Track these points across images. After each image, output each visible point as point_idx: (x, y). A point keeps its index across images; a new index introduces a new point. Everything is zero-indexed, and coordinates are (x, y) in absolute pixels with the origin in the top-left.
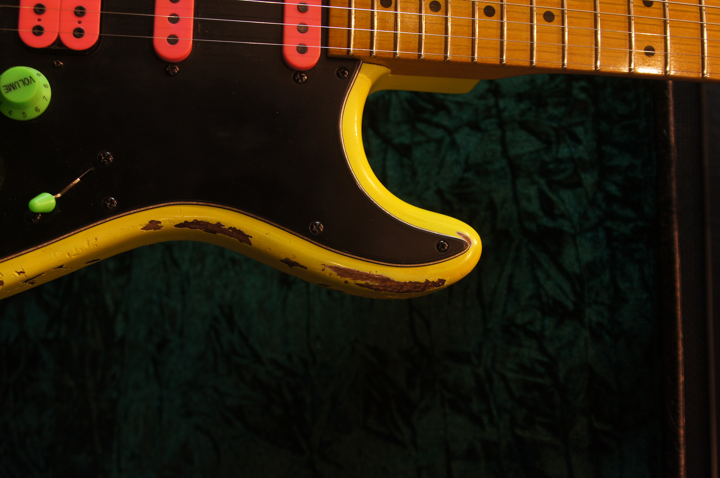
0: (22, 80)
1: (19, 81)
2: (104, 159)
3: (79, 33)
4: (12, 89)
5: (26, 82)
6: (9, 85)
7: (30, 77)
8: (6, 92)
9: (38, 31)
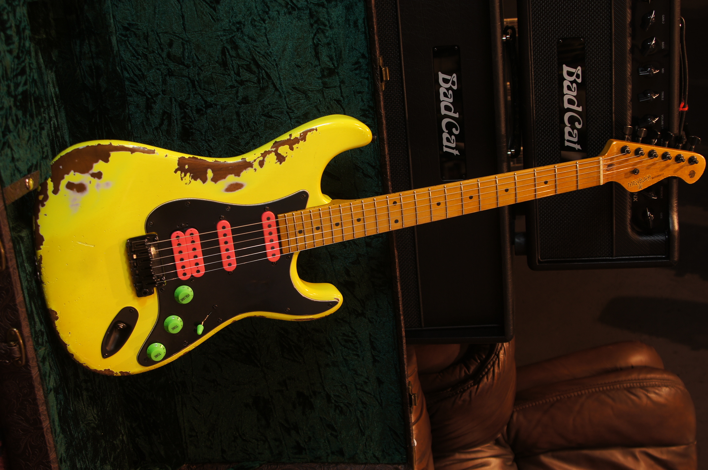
1: (184, 296)
3: (198, 271)
7: (187, 294)
8: (182, 301)
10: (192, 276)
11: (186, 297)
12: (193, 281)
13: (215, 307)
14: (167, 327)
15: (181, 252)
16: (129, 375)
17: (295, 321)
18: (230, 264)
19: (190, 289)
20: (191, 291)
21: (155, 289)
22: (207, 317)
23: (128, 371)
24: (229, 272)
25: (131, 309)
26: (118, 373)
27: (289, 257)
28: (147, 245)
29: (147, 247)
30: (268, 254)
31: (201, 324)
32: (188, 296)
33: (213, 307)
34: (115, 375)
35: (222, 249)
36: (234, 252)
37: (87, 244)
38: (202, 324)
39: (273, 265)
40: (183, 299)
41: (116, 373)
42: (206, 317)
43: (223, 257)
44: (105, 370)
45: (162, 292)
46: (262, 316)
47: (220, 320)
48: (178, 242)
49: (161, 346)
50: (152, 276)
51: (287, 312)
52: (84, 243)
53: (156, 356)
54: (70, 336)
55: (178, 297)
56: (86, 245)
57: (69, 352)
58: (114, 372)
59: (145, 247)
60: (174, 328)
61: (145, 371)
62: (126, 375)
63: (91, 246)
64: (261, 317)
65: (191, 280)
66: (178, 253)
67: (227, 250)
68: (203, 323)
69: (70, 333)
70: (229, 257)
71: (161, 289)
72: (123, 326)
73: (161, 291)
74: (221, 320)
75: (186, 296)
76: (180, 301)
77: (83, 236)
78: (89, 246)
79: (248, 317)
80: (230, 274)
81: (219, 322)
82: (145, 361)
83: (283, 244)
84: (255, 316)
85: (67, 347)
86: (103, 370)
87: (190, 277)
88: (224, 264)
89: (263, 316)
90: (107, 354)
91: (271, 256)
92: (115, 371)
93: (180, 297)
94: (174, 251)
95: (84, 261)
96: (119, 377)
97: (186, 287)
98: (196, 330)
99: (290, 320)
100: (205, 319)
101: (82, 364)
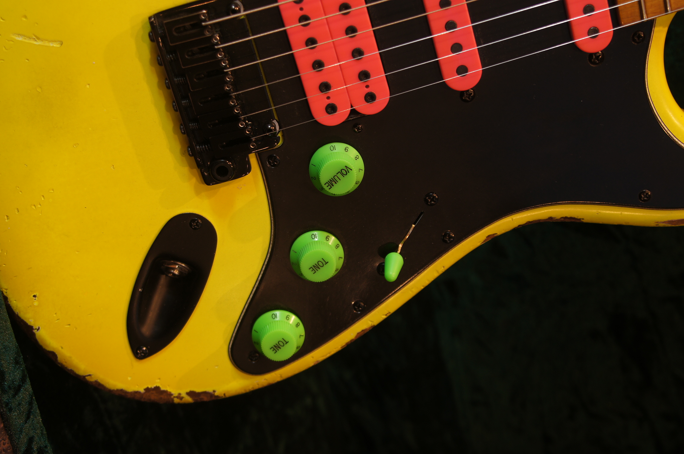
0: (339, 172)
1: (337, 174)
2: (431, 201)
3: (370, 97)
4: (334, 183)
5: (344, 172)
6: (330, 181)
7: (346, 167)
8: (329, 189)
9: (331, 109)
10: (353, 112)
11: (339, 175)
12: (358, 129)
13: (432, 200)
14: (298, 264)
15: (311, 41)
16: (213, 398)
17: (669, 225)
18: (462, 70)
19: (353, 152)
20: (356, 158)
21: (253, 159)
22: (411, 231)
23: (210, 390)
24: (462, 93)
25: (194, 221)
26: (184, 395)
27: (639, 36)
28: (206, 26)
29: (208, 34)
30: (576, 30)
31: (395, 250)
32: (345, 171)
33: (426, 201)
34: (176, 401)
35: (434, 24)
36: (471, 28)
37: (38, 38)
38: (399, 252)
39: (594, 63)
40: (332, 182)
41: (179, 397)
42: (408, 231)
43: (439, 47)
44: (147, 390)
45: (274, 165)
46: (571, 218)
47: (450, 237)
48: (301, 13)
49: (288, 318)
50: (236, 119)
51: (644, 201)
52: (30, 38)
53: (276, 348)
54: (36, 303)
55: (317, 178)
56: (39, 43)
57: (44, 347)
58: (172, 395)
59: (204, 35)
60: (316, 268)
61: (257, 387)
62: (206, 399)
63: (51, 45)
64: (567, 220)
65: (355, 126)
66: (305, 45)
67: (450, 25)
68: (400, 246)
69: (35, 296)
70: (456, 47)
71: (271, 157)
72: (181, 269)
73: (270, 163)
74: (452, 237)
75: (341, 172)
76: (325, 187)
77: (25, 17)
78: (47, 44)
79: (529, 222)
80: (465, 101)
81: (445, 241)
82: (252, 360)
83: (623, 15)
84: (551, 218)
85: (34, 334)
86: (142, 390)
87: (348, 117)
88: (445, 69)
89: (574, 218)
90: (144, 349)
91: (587, 34)
92: (175, 392)
93: (324, 177)
94: (293, 39)
95: (39, 90)
96: (185, 406)
97: (340, 147)
98: (381, 269)
99: (653, 225)
100: (406, 235)
101: (84, 377)
